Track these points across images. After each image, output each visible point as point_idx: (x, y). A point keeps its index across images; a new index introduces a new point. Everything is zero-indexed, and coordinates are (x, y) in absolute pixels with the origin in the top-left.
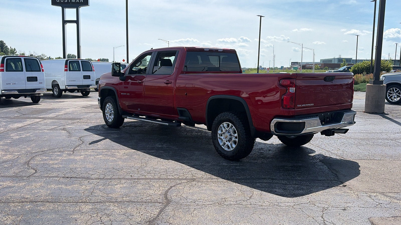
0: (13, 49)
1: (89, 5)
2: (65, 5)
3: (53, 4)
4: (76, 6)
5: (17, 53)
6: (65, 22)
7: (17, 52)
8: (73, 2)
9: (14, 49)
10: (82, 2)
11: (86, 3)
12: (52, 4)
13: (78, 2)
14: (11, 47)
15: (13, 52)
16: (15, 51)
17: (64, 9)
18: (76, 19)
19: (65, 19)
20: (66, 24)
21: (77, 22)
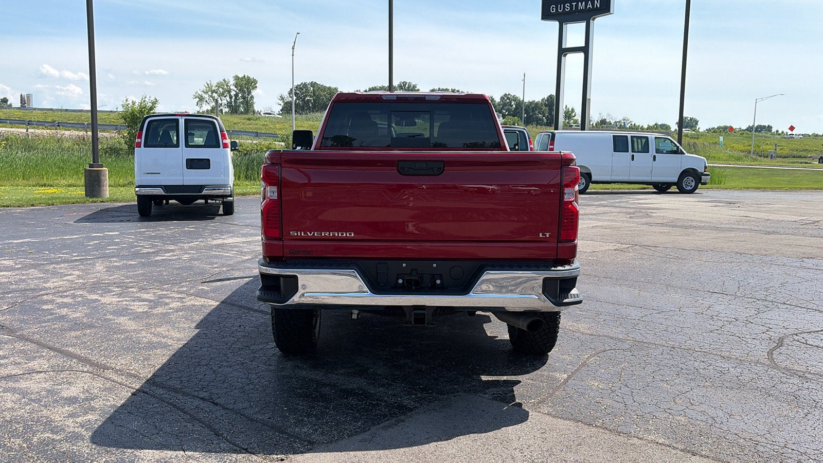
0: (570, 110)
1: (611, 11)
2: (564, 18)
3: (544, 17)
4: (587, 16)
5: (575, 118)
6: (563, 52)
7: (577, 116)
8: (581, 8)
9: (572, 109)
10: (598, 6)
11: (605, 8)
12: (542, 19)
13: (590, 7)
14: (566, 107)
15: (570, 115)
16: (573, 114)
17: (564, 25)
18: (583, 44)
19: (564, 47)
20: (565, 55)
21: (585, 50)
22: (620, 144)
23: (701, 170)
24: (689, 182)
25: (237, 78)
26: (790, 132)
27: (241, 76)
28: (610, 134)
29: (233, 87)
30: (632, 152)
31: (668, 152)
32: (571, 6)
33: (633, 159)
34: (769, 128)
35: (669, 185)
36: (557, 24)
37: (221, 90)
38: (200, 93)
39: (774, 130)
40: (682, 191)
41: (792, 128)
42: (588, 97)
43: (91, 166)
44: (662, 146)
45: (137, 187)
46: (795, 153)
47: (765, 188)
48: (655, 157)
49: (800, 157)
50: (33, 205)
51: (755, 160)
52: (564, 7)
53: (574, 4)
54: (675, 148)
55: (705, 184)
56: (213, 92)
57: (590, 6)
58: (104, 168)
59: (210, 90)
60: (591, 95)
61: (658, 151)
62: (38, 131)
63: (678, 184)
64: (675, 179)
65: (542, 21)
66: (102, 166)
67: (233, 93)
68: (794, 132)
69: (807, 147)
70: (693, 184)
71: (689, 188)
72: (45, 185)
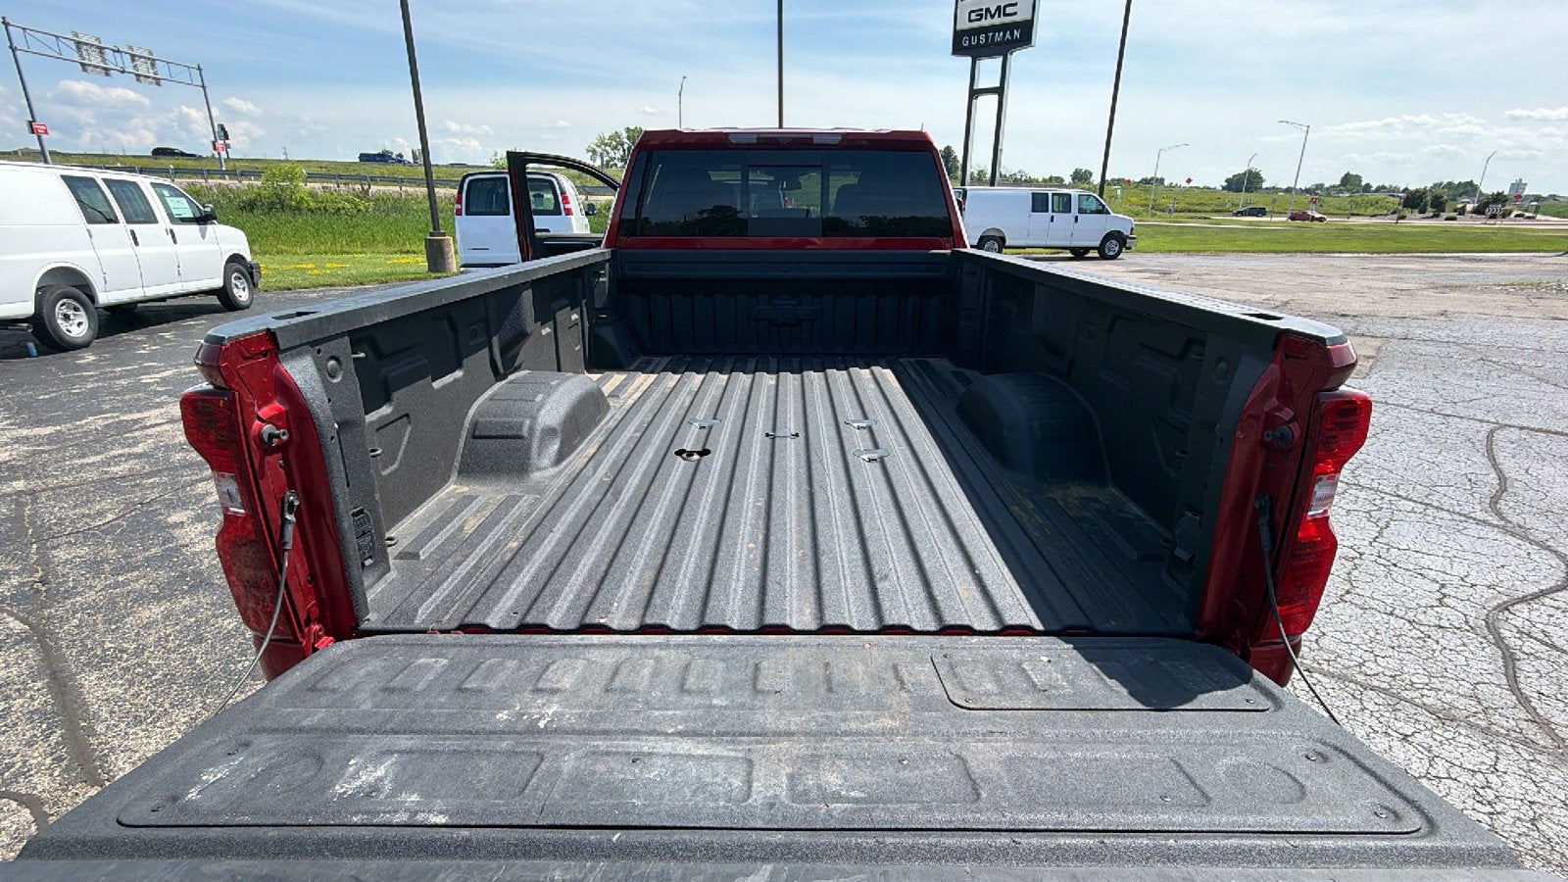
1: (1033, 44)
2: (978, 53)
3: (954, 52)
4: (1004, 49)
6: (974, 93)
8: (999, 42)
10: (1018, 38)
11: (1026, 40)
13: (1008, 40)
17: (977, 61)
18: (998, 85)
19: (975, 88)
20: (977, 98)
21: (999, 91)
22: (1039, 203)
23: (1127, 233)
24: (1114, 246)
25: (628, 130)
26: (1187, 185)
27: (632, 128)
28: (1028, 191)
29: (626, 140)
30: (1053, 211)
31: (1092, 212)
32: (987, 38)
33: (1052, 220)
34: (1162, 181)
35: (1087, 249)
36: (969, 60)
37: (614, 143)
38: (594, 147)
39: (1166, 183)
40: (1103, 257)
41: (1189, 181)
42: (1000, 147)
43: (432, 234)
44: (1085, 205)
45: (462, 266)
46: (1191, 207)
47: (1188, 251)
48: (1076, 218)
49: (1196, 211)
50: (362, 284)
51: (1154, 215)
52: (979, 39)
53: (990, 34)
54: (1100, 208)
55: (1129, 248)
56: (606, 145)
57: (1008, 36)
58: (447, 237)
59: (602, 143)
60: (1004, 144)
61: (1081, 211)
62: (410, 190)
63: (1101, 249)
64: (1097, 244)
65: (953, 57)
66: (444, 234)
67: (626, 146)
68: (1192, 184)
69: (1203, 201)
70: (1117, 249)
71: (1112, 253)
72: (408, 252)
